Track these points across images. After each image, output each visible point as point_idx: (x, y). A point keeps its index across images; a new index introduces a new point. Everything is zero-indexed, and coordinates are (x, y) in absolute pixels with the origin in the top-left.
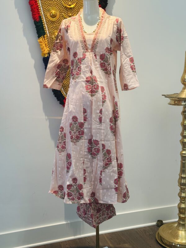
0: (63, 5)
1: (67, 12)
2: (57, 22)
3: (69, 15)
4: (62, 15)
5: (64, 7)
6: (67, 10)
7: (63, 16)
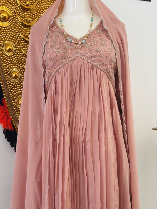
0: (18, 4)
1: (25, 15)
2: (10, 28)
3: (27, 20)
4: (17, 18)
5: (19, 7)
6: (24, 12)
7: (18, 20)
